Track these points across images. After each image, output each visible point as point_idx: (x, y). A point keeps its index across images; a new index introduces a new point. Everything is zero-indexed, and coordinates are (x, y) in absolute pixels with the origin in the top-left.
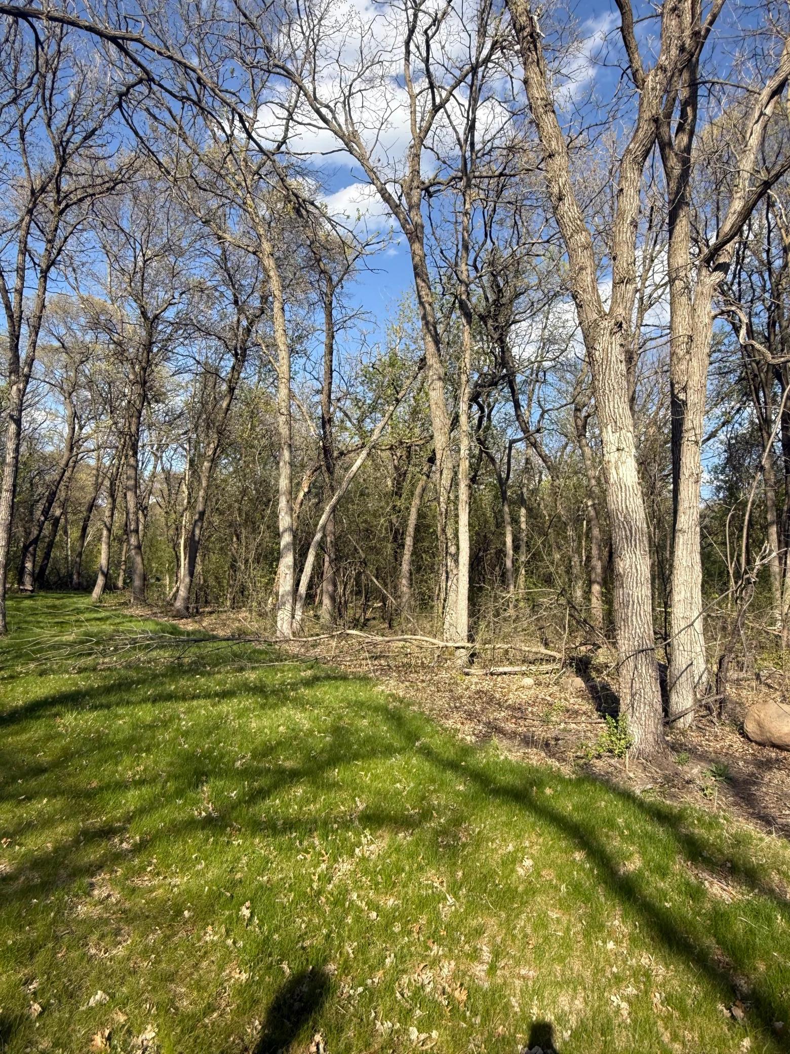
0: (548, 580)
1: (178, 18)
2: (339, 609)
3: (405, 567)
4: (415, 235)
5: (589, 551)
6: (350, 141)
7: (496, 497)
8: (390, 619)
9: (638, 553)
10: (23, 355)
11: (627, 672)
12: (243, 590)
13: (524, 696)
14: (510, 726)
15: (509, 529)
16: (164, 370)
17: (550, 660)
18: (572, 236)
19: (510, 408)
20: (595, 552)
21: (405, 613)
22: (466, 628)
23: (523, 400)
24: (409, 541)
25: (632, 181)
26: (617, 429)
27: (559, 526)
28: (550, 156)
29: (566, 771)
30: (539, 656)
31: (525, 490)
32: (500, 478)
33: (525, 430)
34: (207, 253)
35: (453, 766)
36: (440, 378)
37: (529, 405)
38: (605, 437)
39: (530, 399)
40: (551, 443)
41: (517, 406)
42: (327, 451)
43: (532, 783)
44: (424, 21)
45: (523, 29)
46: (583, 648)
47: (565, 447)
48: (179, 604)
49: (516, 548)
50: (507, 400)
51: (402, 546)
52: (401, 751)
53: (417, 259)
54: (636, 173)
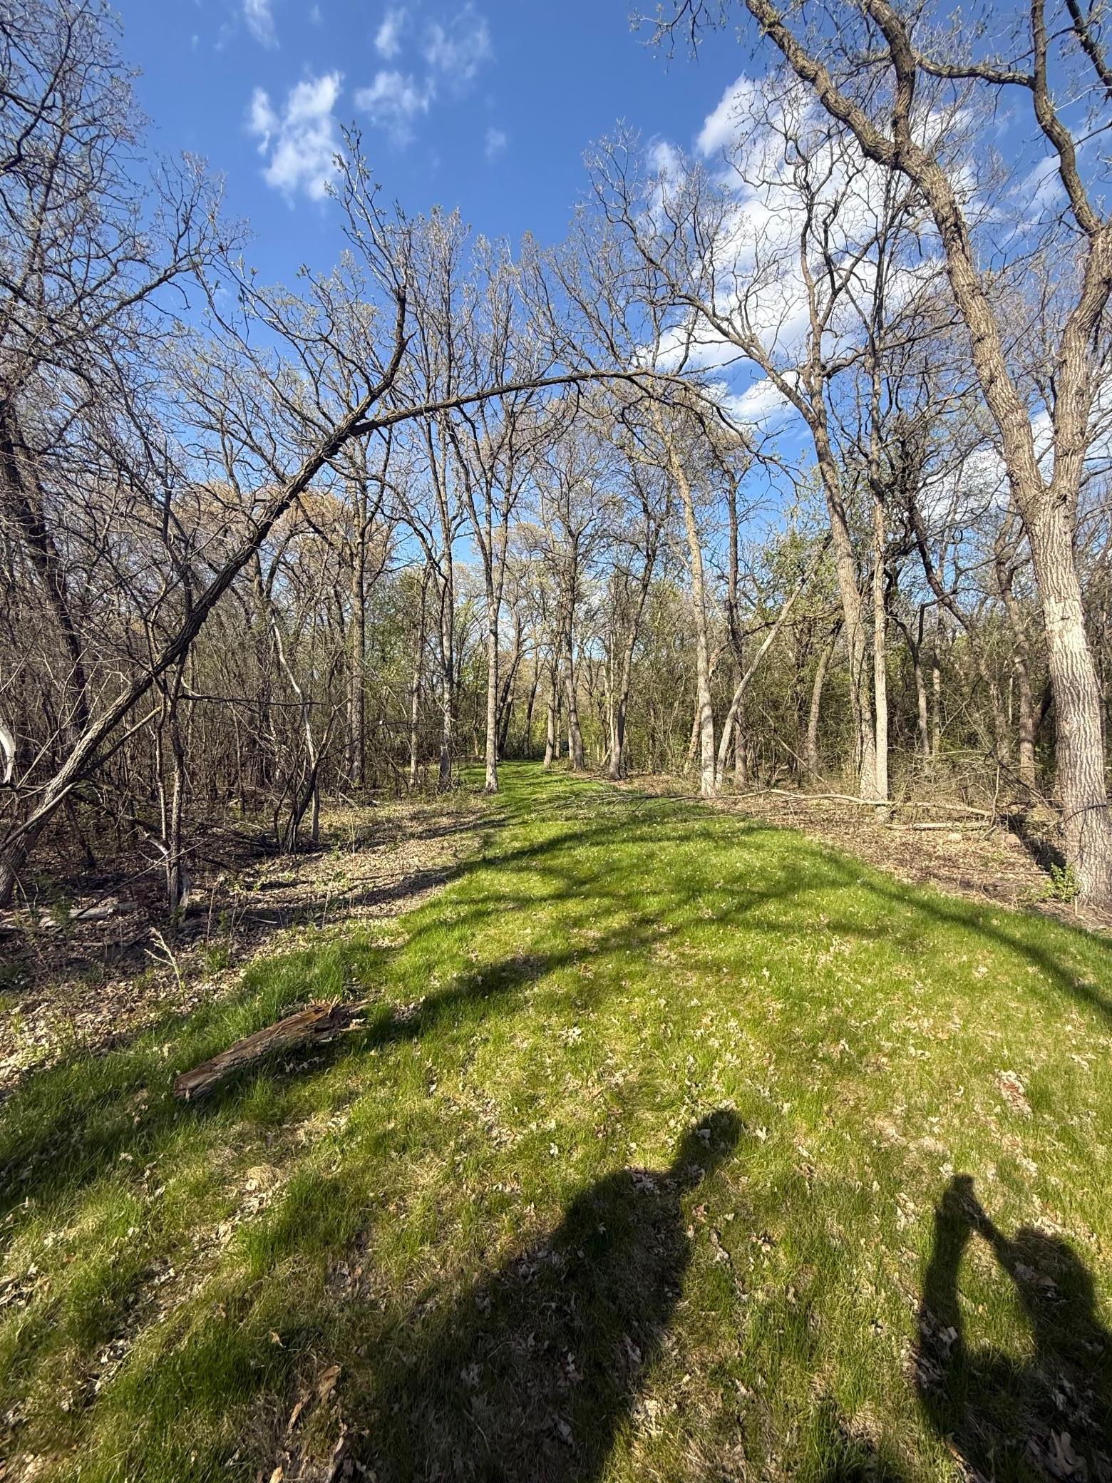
0: (972, 740)
1: (591, 278)
2: (752, 775)
3: (812, 733)
4: (817, 423)
5: (1017, 710)
6: (748, 345)
7: (904, 661)
8: (800, 779)
9: (1087, 716)
10: (495, 583)
11: (1074, 826)
12: (663, 756)
13: (953, 849)
14: (943, 872)
15: (922, 692)
16: (586, 578)
17: (979, 817)
18: (1006, 416)
19: (920, 571)
20: (1024, 709)
21: (814, 776)
22: (886, 787)
23: (934, 559)
24: (815, 709)
25: (1077, 350)
26: (1061, 598)
27: (979, 685)
28: (979, 340)
29: (1011, 908)
30: (963, 814)
31: (938, 651)
32: (909, 641)
33: (939, 592)
34: (620, 472)
35: (899, 898)
36: (849, 555)
37: (941, 565)
38: (1047, 607)
39: (942, 558)
40: (967, 601)
41: (928, 567)
42: (734, 633)
43: (978, 916)
44: (821, 211)
45: (945, 220)
46: (1013, 807)
47: (983, 603)
48: (612, 769)
49: (929, 709)
50: (915, 563)
51: (808, 713)
52: (846, 885)
53: (821, 444)
54: (1082, 340)
